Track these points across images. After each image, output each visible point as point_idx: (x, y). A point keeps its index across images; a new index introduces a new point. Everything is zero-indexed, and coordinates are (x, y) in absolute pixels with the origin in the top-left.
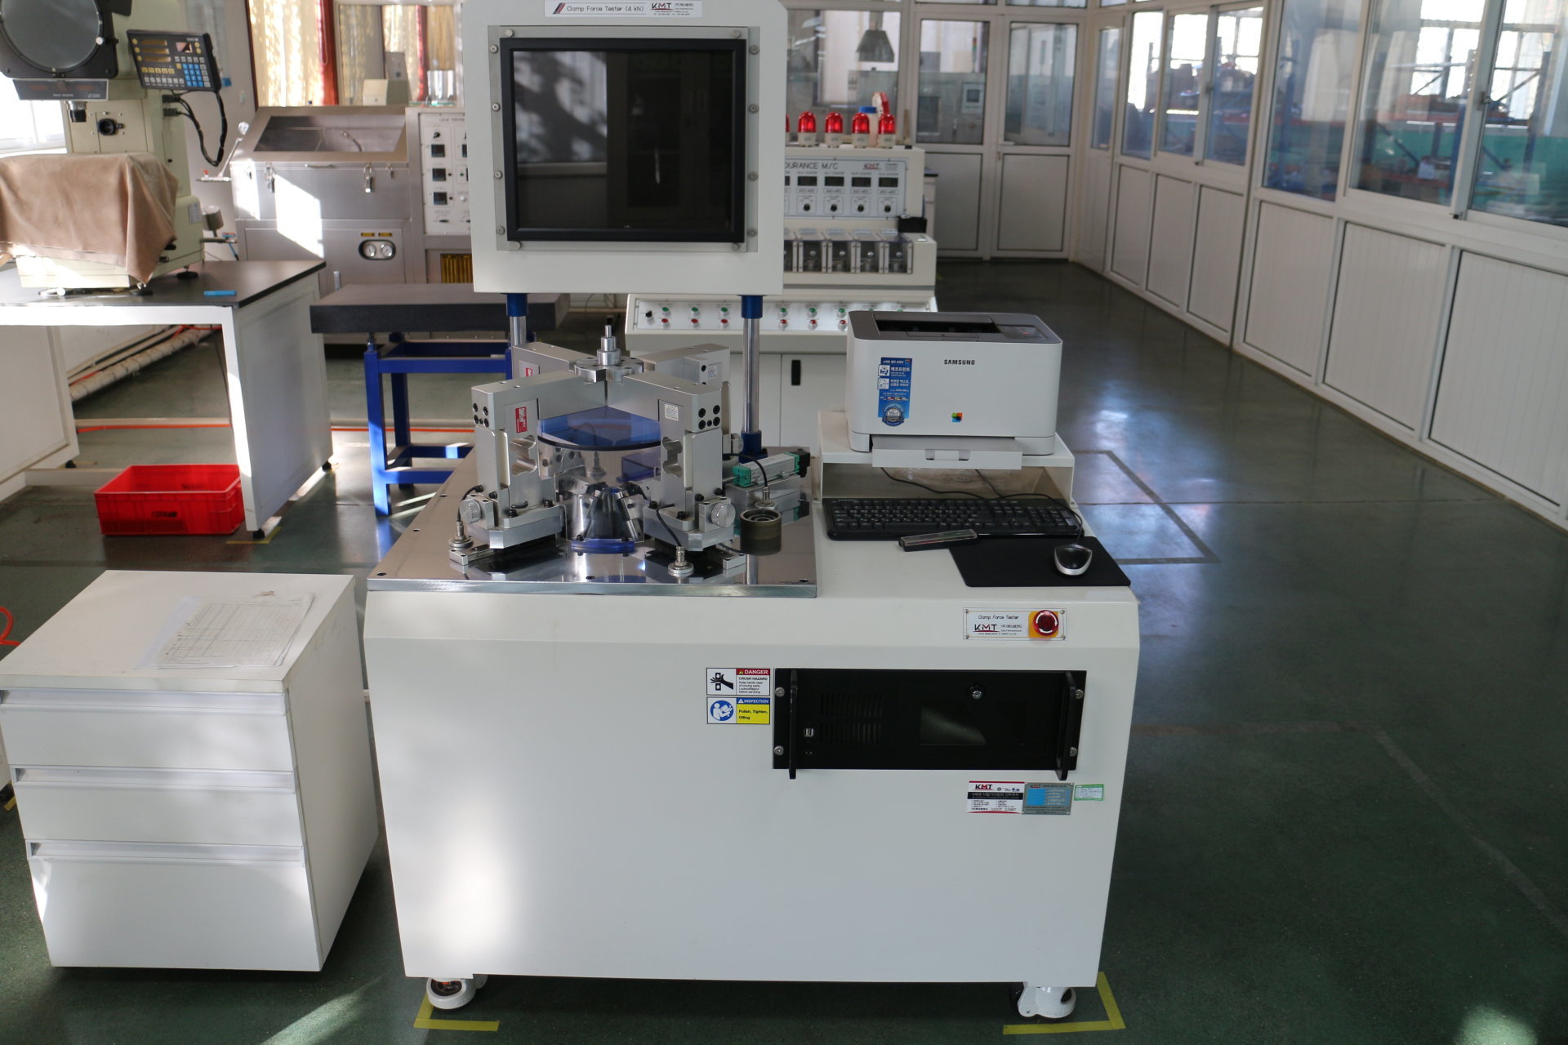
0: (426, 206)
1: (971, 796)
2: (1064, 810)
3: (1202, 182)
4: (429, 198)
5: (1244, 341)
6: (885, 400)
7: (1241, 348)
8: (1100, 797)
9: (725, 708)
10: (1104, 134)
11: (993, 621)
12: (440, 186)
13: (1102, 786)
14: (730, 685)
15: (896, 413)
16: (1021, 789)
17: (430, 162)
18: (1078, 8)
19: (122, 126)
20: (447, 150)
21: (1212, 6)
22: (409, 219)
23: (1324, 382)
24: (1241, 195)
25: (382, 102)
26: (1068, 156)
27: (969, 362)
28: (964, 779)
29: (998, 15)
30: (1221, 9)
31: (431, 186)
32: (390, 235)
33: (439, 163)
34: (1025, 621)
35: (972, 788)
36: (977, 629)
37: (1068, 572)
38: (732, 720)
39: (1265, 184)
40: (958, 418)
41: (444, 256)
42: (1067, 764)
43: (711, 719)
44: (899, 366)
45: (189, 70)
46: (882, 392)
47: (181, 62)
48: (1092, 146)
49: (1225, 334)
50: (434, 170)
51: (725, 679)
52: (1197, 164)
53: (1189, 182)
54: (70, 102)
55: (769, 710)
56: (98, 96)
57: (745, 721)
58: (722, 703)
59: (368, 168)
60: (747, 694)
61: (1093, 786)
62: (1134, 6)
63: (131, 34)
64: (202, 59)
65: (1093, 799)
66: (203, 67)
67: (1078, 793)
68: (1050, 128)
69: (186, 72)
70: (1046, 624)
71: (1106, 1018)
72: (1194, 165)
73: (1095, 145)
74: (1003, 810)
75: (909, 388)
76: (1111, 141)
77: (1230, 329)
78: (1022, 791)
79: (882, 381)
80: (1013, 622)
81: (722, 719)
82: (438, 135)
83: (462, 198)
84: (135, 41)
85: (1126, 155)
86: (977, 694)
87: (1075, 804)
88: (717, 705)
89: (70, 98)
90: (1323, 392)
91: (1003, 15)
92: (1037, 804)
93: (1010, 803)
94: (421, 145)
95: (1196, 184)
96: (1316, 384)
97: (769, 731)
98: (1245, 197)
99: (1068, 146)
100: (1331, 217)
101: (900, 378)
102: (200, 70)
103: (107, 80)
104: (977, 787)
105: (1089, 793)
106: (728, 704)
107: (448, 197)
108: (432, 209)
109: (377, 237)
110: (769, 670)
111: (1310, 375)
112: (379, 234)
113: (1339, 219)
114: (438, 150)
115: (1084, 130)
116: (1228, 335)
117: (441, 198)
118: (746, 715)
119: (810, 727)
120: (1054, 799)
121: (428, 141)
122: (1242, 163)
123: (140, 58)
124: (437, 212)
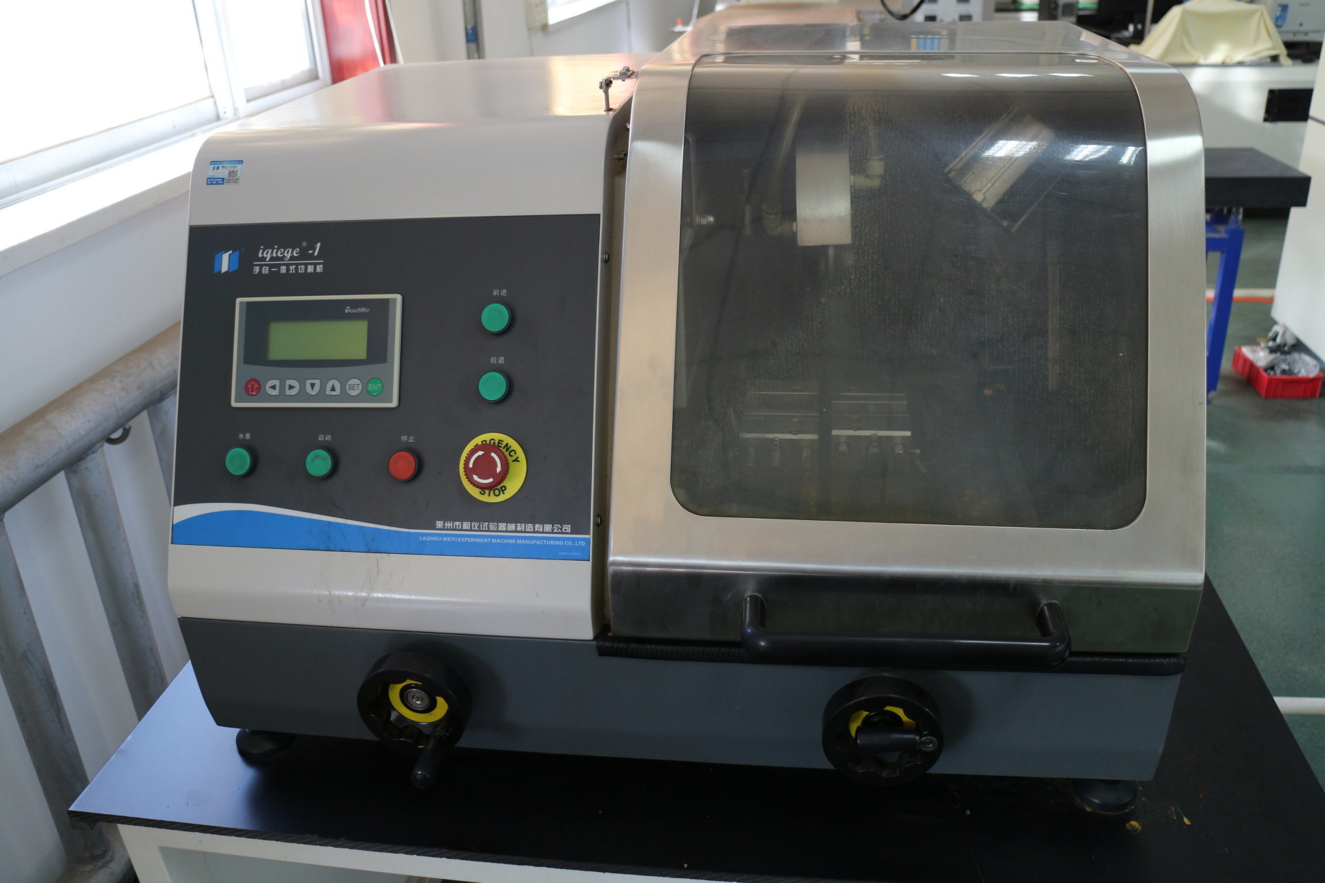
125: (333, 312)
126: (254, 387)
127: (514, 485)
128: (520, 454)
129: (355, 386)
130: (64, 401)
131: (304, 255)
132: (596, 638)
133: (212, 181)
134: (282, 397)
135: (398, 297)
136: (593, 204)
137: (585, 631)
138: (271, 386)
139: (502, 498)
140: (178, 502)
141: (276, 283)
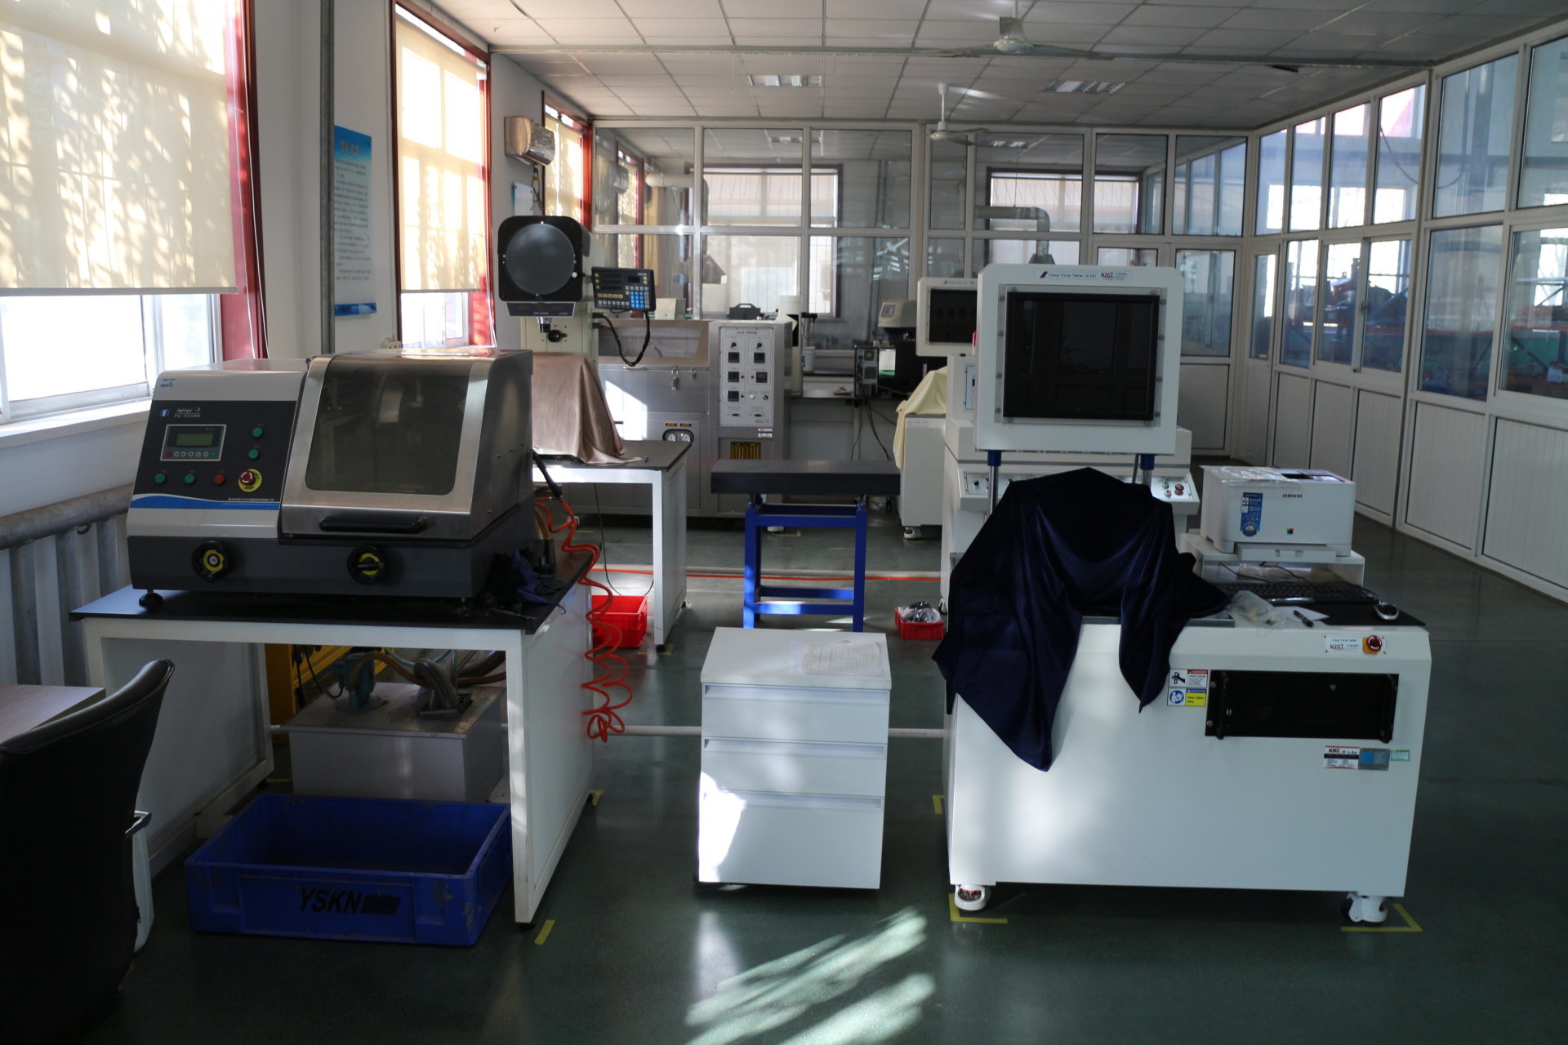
0: (721, 403)
1: (1326, 756)
2: (1384, 766)
3: (1361, 387)
4: (724, 394)
5: (1406, 522)
6: (1245, 519)
7: (1403, 528)
8: (1407, 758)
9: (1179, 695)
10: (1261, 346)
11: (1340, 643)
12: (734, 386)
13: (1408, 751)
14: (1183, 681)
15: (1252, 528)
16: (1358, 752)
17: (726, 367)
18: (1236, 236)
19: (564, 335)
20: (741, 357)
21: (1364, 238)
22: (706, 412)
23: (1483, 553)
24: (1399, 397)
25: (671, 317)
26: (1229, 365)
27: (1298, 496)
28: (1322, 745)
29: (1165, 243)
30: (1372, 240)
31: (726, 386)
32: (690, 425)
33: (734, 367)
34: (1360, 643)
35: (1327, 751)
36: (1332, 647)
37: (1386, 617)
38: (1183, 703)
39: (1420, 388)
40: (1291, 532)
41: (734, 444)
42: (1387, 738)
43: (1170, 703)
44: (1254, 498)
45: (635, 296)
46: (1243, 514)
47: (630, 290)
48: (1250, 356)
49: (1387, 517)
50: (729, 373)
51: (1181, 676)
52: (1355, 371)
53: (1349, 387)
54: (541, 318)
55: (1205, 696)
56: (566, 314)
57: (1190, 704)
58: (1177, 692)
59: (675, 370)
60: (1194, 686)
61: (1401, 751)
62: (1289, 236)
63: (594, 270)
64: (647, 288)
65: (1403, 760)
66: (646, 294)
67: (1393, 756)
68: (1207, 340)
69: (632, 297)
70: (1374, 645)
71: (1408, 925)
72: (1352, 372)
73: (1253, 355)
74: (1346, 766)
75: (1260, 512)
76: (1270, 352)
77: (1392, 514)
78: (1358, 753)
79: (1243, 508)
80: (1354, 643)
81: (1177, 702)
82: (734, 345)
83: (752, 397)
84: (597, 275)
85: (1283, 363)
86: (1333, 687)
87: (1391, 764)
88: (1174, 694)
89: (542, 315)
90: (1483, 561)
91: (1169, 243)
92: (1370, 762)
93: (1351, 761)
94: (720, 352)
95: (1354, 388)
96: (1476, 555)
97: (1204, 711)
98: (1402, 399)
99: (1229, 356)
100: (1484, 415)
101: (1254, 506)
102: (644, 296)
103: (575, 303)
104: (1330, 750)
105: (1400, 756)
106: (1181, 693)
107: (740, 395)
108: (726, 405)
109: (678, 427)
110: (1207, 671)
111: (1469, 549)
112: (681, 425)
113: (1491, 415)
114: (734, 357)
115: (1244, 341)
116: (1391, 518)
117: (734, 396)
118: (1191, 700)
119: (1229, 709)
120: (1378, 760)
121: (726, 350)
122: (1398, 370)
123: (598, 287)
124: (730, 407)
125: (202, 430)
126: (169, 455)
127: (257, 485)
128: (260, 476)
129: (206, 454)
130: (66, 502)
131: (194, 411)
132: (278, 538)
133: (163, 386)
134: (180, 457)
135: (225, 426)
136: (295, 398)
137: (275, 535)
138: (176, 454)
139: (252, 490)
140: (134, 493)
141: (182, 420)
